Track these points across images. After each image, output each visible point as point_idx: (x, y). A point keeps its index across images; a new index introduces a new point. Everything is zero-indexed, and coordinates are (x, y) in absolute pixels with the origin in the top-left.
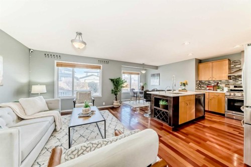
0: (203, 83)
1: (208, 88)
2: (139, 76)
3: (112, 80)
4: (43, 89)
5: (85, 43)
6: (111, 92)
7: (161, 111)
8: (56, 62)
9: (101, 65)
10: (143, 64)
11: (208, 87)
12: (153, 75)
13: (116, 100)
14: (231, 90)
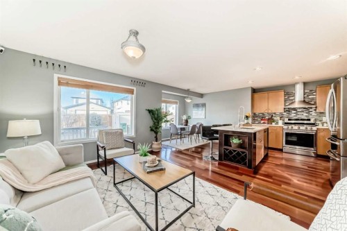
0: (258, 116)
1: (262, 122)
2: (178, 106)
3: (150, 111)
4: (35, 127)
5: (143, 48)
6: (150, 129)
7: (235, 151)
8: (56, 76)
9: (135, 89)
10: (188, 90)
11: (262, 120)
12: (197, 106)
13: (156, 141)
14: (286, 123)
